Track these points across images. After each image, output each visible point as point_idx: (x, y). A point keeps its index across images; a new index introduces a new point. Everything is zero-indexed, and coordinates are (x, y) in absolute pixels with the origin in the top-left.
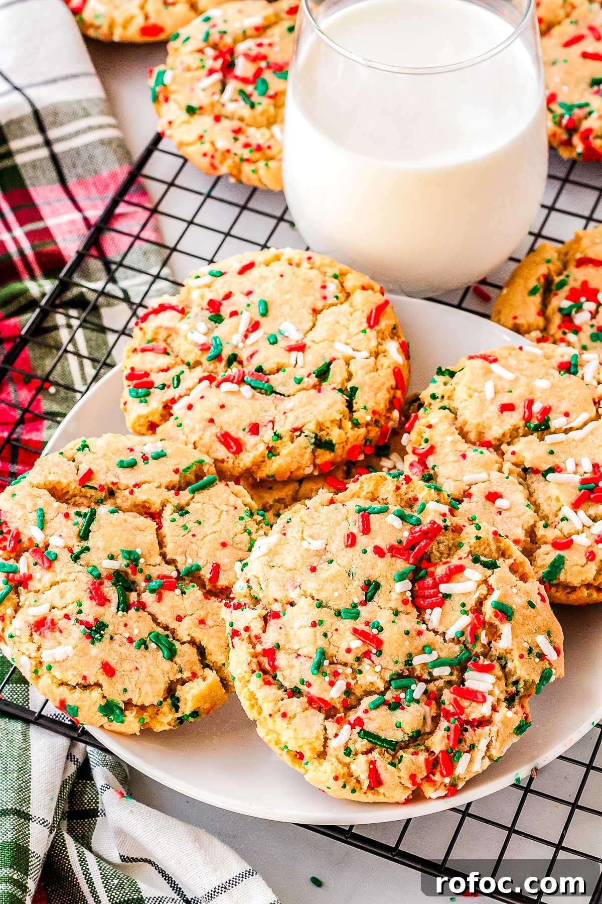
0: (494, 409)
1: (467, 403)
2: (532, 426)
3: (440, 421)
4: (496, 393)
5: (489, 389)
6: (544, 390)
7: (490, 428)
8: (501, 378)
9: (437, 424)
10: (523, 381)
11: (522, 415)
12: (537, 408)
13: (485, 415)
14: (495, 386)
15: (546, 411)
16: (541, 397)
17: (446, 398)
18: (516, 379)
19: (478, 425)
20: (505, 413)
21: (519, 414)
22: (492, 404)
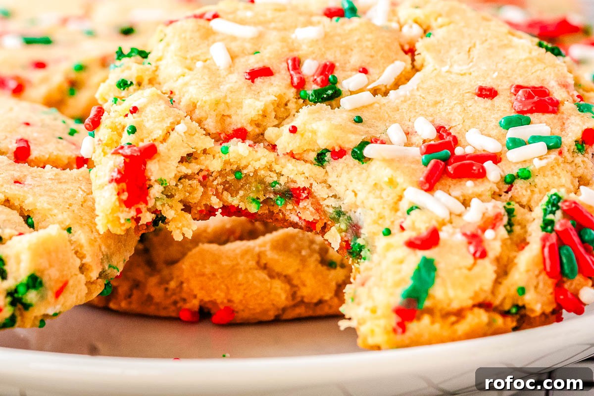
0: (237, 79)
1: (187, 78)
2: (310, 92)
3: (151, 102)
4: (233, 57)
5: (218, 54)
6: (315, 42)
7: (240, 105)
8: (234, 38)
9: (145, 106)
10: (273, 36)
11: (289, 80)
12: (309, 68)
13: (224, 88)
14: (229, 50)
15: (328, 69)
16: (313, 53)
17: (145, 82)
18: (260, 36)
19: (217, 103)
20: (258, 80)
21: (284, 79)
22: (231, 72)
